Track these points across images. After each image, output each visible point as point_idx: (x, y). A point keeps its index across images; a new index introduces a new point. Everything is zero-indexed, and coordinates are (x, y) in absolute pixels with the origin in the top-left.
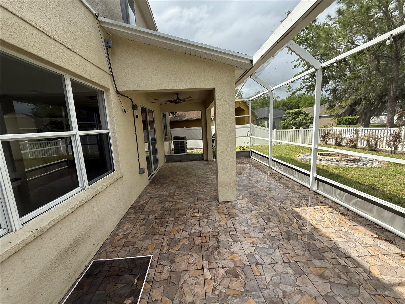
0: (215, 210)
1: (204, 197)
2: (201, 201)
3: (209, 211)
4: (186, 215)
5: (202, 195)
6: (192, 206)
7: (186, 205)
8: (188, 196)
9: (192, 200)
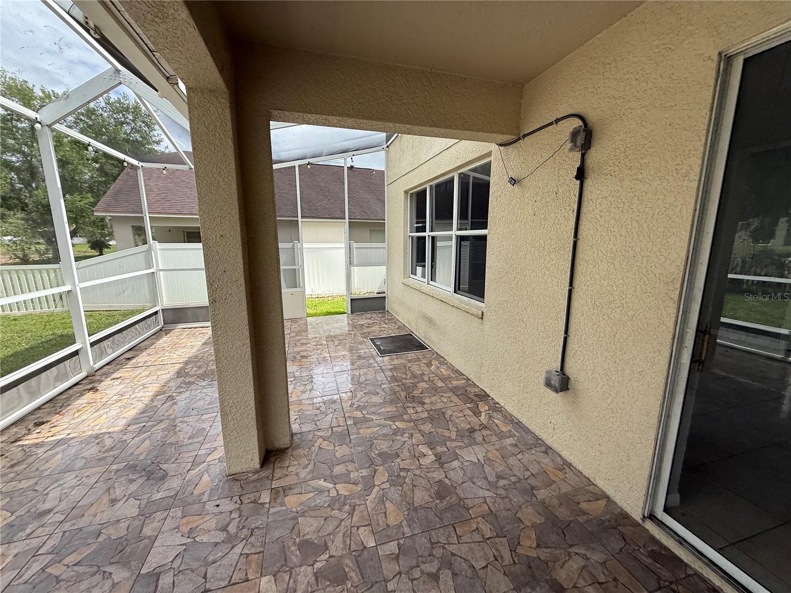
0: (307, 408)
1: (331, 448)
2: (339, 429)
3: (320, 404)
4: (365, 393)
5: (338, 455)
6: (359, 414)
7: (374, 413)
8: (384, 446)
9: (365, 432)
